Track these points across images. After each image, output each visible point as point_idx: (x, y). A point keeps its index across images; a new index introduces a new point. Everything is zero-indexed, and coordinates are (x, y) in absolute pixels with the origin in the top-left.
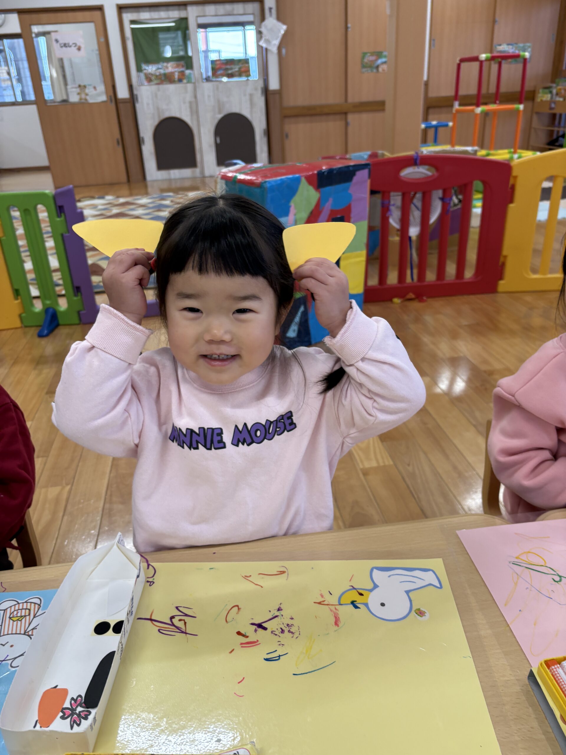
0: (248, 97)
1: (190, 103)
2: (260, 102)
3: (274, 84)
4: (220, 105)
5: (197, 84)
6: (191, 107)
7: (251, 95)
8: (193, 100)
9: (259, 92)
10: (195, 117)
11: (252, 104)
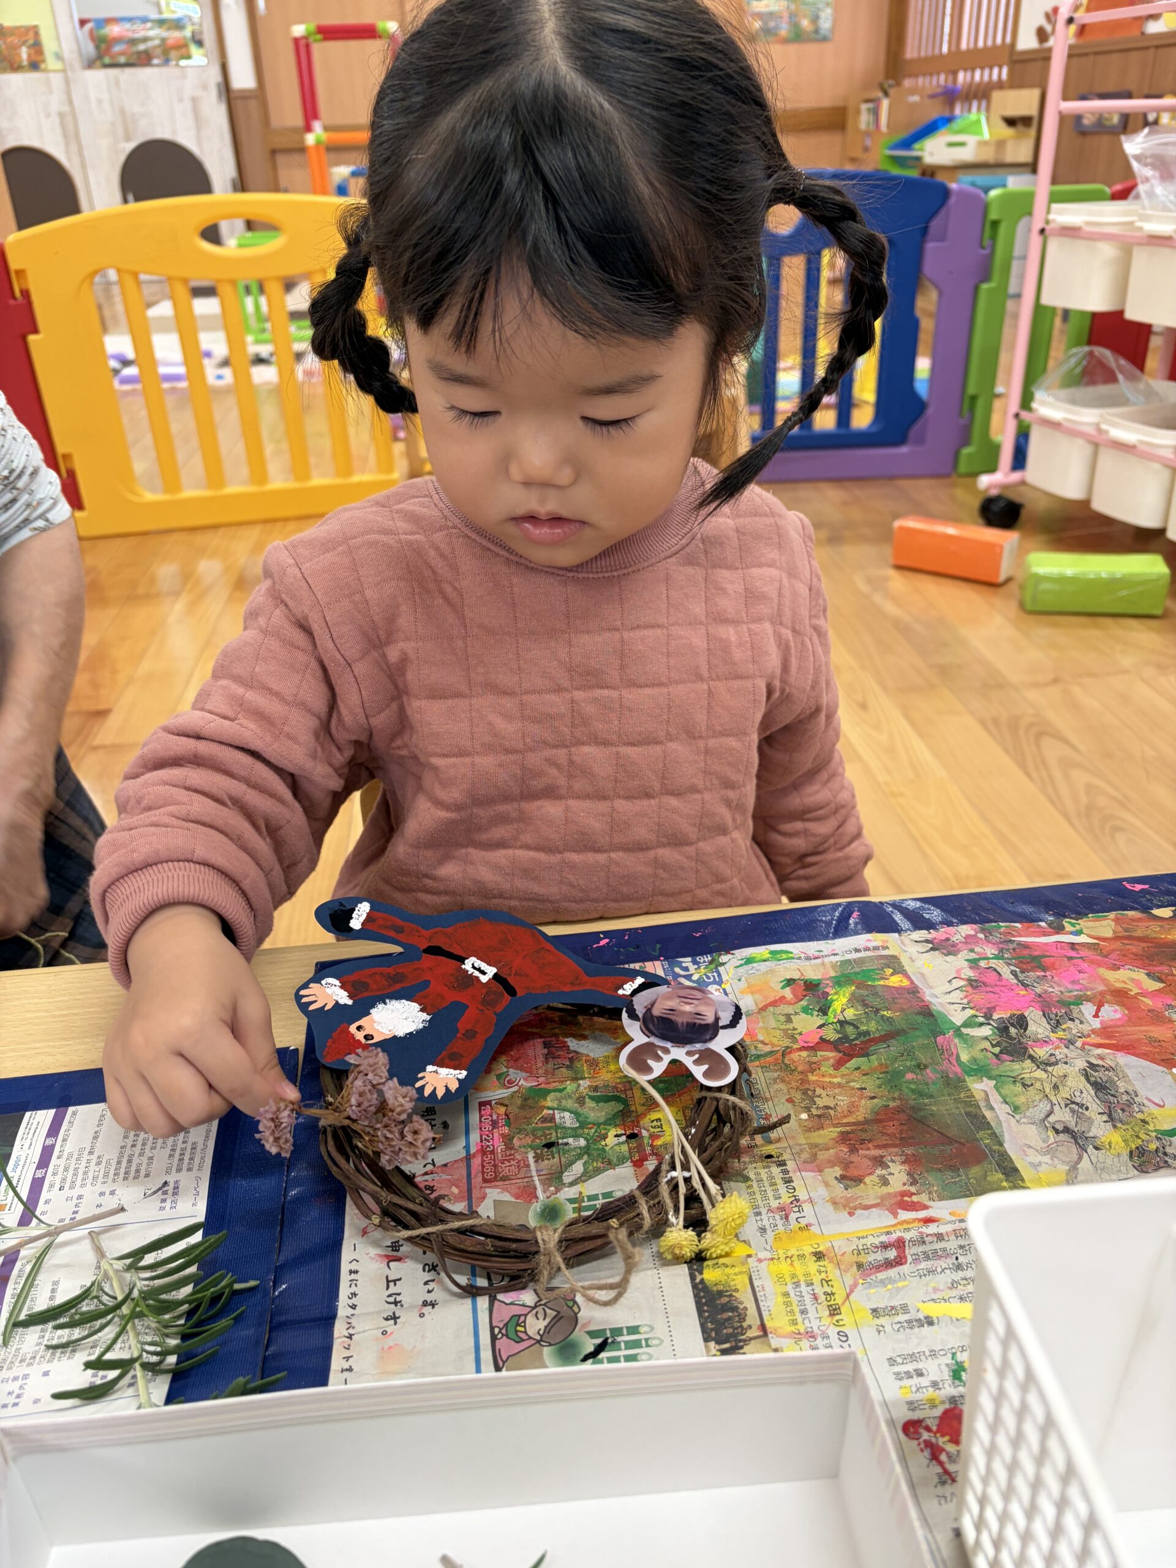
0: (188, 104)
1: (61, 115)
2: (217, 115)
3: (243, 78)
4: (126, 121)
5: (70, 73)
6: (63, 125)
7: (195, 100)
8: (66, 108)
9: (213, 92)
10: (74, 148)
11: (199, 121)
